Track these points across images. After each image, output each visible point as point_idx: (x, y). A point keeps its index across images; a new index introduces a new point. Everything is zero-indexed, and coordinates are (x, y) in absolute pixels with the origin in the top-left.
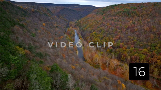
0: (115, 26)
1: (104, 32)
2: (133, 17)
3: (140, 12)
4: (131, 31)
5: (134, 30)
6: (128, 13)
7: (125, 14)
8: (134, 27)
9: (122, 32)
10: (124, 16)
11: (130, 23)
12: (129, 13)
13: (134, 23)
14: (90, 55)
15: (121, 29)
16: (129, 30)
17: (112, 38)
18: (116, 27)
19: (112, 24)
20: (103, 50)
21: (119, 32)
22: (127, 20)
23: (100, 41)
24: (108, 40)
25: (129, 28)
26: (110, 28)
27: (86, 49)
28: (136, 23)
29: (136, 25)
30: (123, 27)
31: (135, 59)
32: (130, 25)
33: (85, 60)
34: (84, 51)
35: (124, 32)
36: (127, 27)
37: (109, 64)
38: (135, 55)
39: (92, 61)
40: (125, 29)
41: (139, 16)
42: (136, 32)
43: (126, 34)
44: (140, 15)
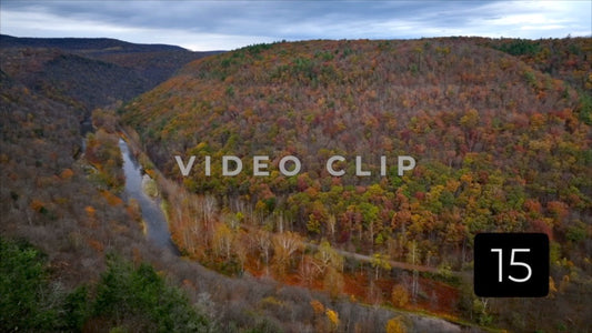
0: (272, 117)
1: (236, 139)
2: (326, 86)
3: (343, 69)
4: (324, 132)
5: (335, 126)
6: (307, 73)
7: (301, 76)
8: (333, 118)
9: (297, 136)
10: (297, 84)
11: (320, 106)
12: (312, 73)
13: (333, 104)
14: (196, 229)
15: (293, 127)
16: (319, 130)
18: (275, 120)
19: (260, 112)
20: (242, 204)
21: (290, 136)
22: (309, 96)
25: (317, 122)
26: (258, 124)
27: (179, 211)
28: (338, 103)
29: (337, 112)
30: (298, 118)
32: (319, 111)
33: (180, 252)
34: (171, 218)
35: (305, 137)
36: (313, 118)
37: (272, 253)
38: (349, 207)
39: (209, 252)
40: (306, 127)
41: (343, 83)
42: (341, 132)
43: (310, 141)
44: (346, 79)
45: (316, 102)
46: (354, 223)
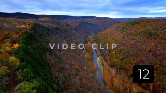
0: (135, 47)
1: (124, 52)
2: (155, 39)
3: (163, 34)
4: (153, 55)
5: (157, 53)
6: (149, 34)
7: (147, 35)
8: (156, 51)
9: (143, 54)
10: (145, 37)
11: (152, 46)
12: (151, 34)
13: (157, 46)
14: (110, 78)
15: (142, 51)
16: (151, 54)
17: (133, 61)
18: (136, 48)
19: (132, 45)
20: (123, 73)
21: (141, 54)
22: (149, 42)
23: (120, 62)
24: (129, 62)
25: (150, 51)
26: (131, 49)
27: (106, 71)
28: (159, 45)
29: (158, 49)
30: (144, 49)
31: (158, 87)
32: (151, 47)
34: (104, 72)
35: (146, 55)
36: (149, 50)
38: (158, 82)
40: (146, 52)
41: (162, 39)
42: (159, 56)
43: (147, 57)
45: (151, 44)
46: (159, 88)
